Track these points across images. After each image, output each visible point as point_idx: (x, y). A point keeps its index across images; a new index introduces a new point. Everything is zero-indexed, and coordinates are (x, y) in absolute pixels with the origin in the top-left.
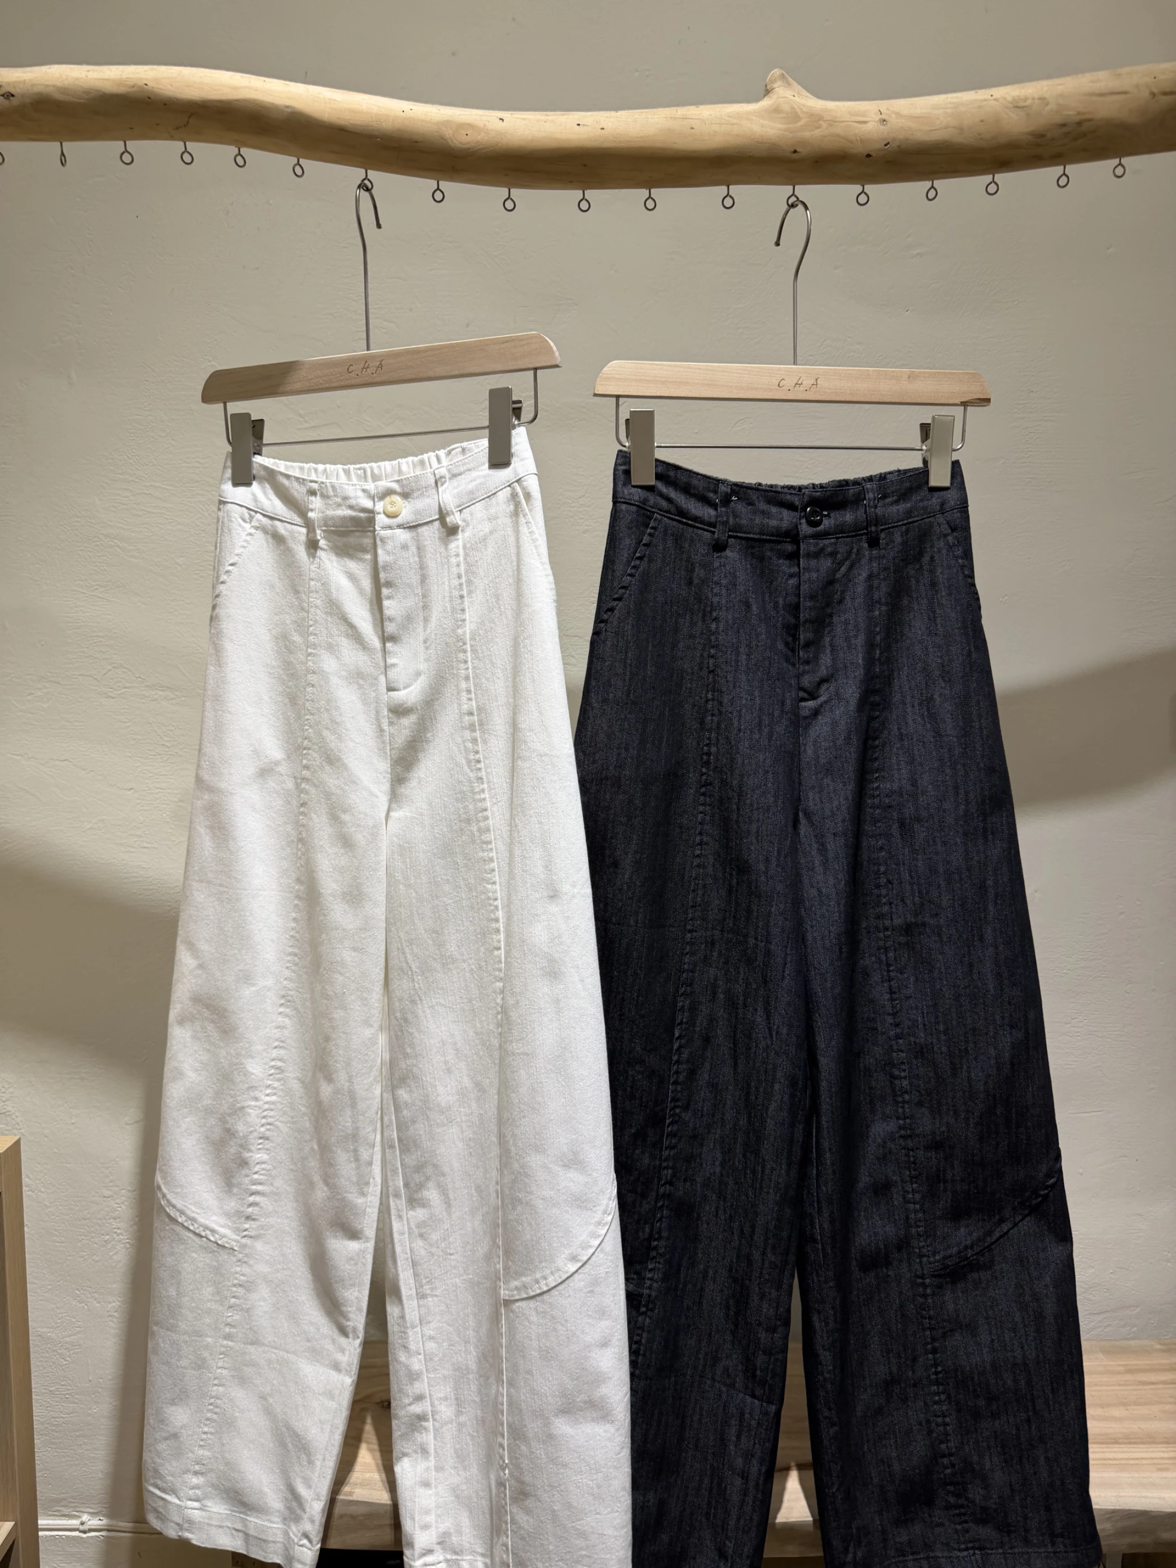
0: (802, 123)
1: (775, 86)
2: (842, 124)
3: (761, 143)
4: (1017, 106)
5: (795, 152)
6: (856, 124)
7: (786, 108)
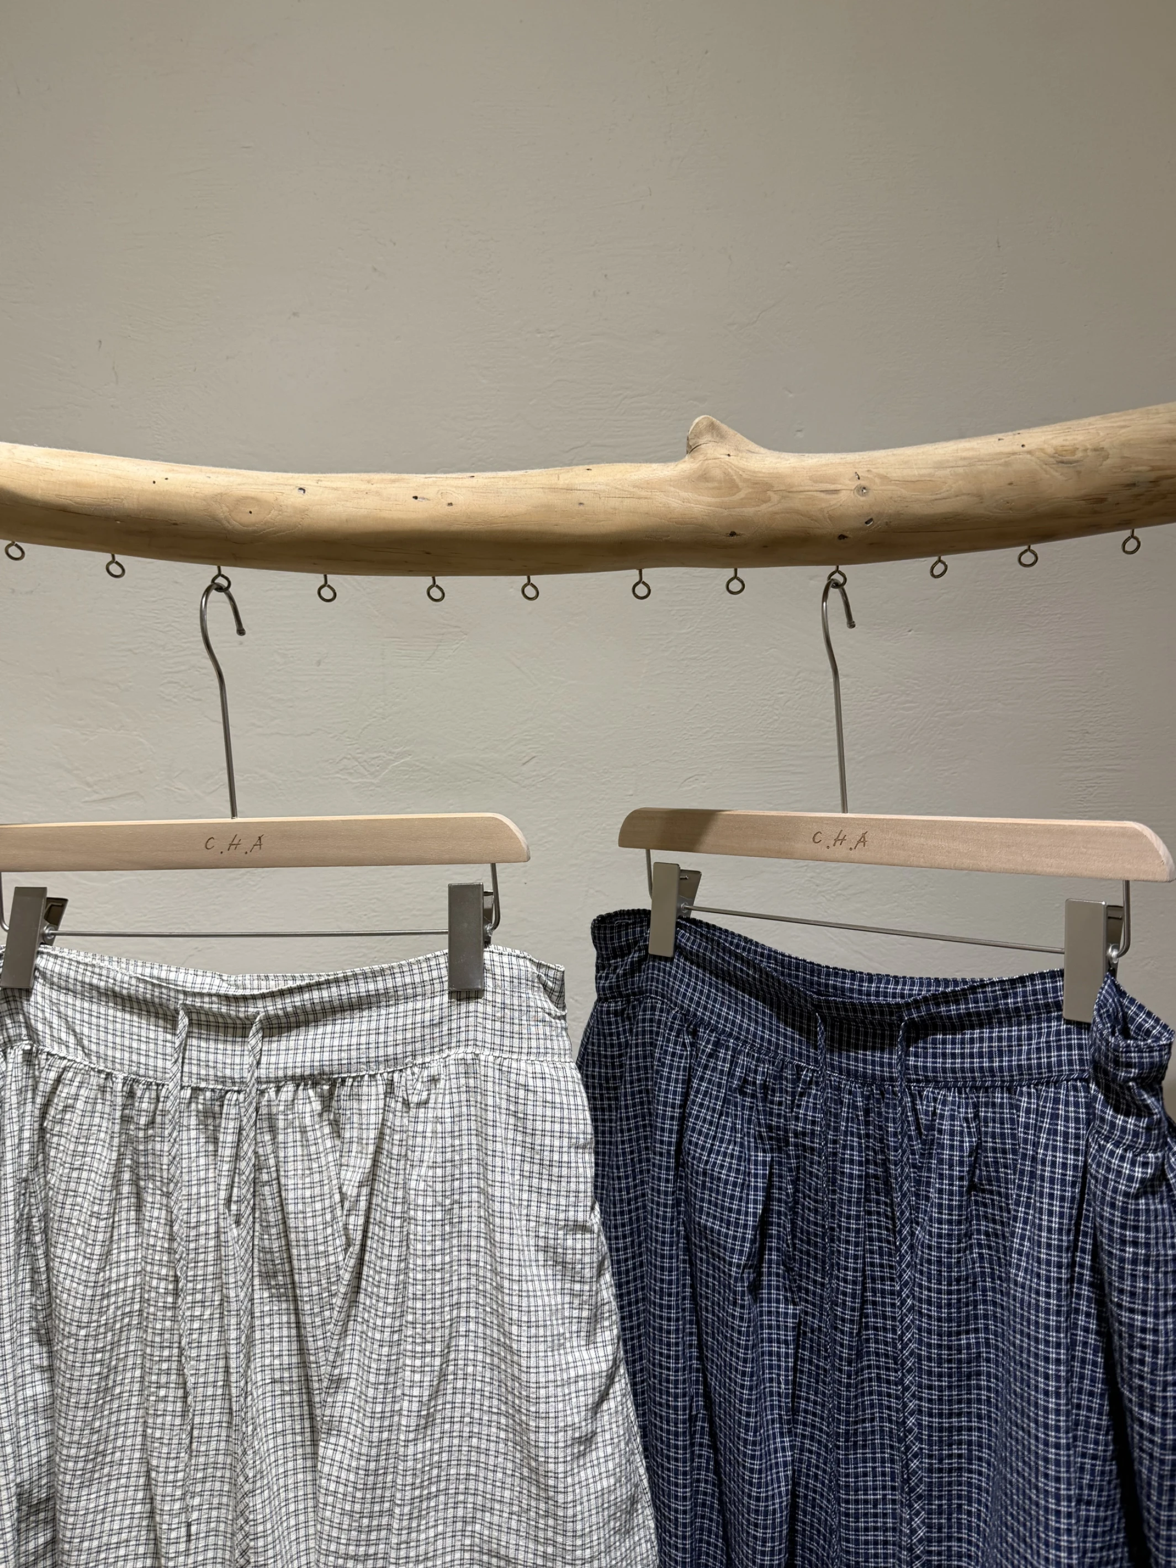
0: (742, 494)
1: (701, 441)
2: (802, 496)
3: (683, 523)
4: (1062, 459)
5: (733, 534)
6: (823, 495)
7: (717, 473)
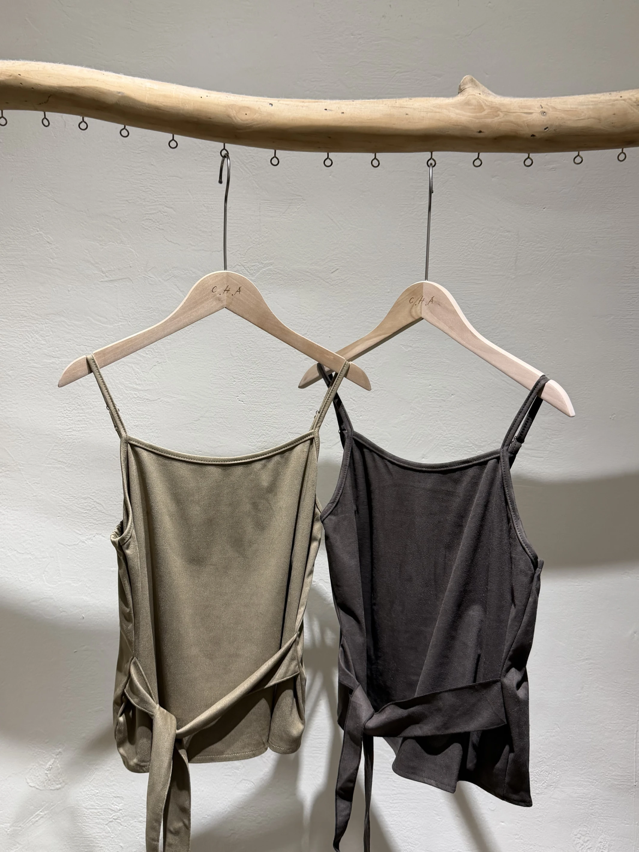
0: (485, 112)
1: (467, 87)
2: (515, 114)
3: (455, 126)
4: (638, 104)
5: (480, 132)
6: (524, 115)
7: (474, 102)
